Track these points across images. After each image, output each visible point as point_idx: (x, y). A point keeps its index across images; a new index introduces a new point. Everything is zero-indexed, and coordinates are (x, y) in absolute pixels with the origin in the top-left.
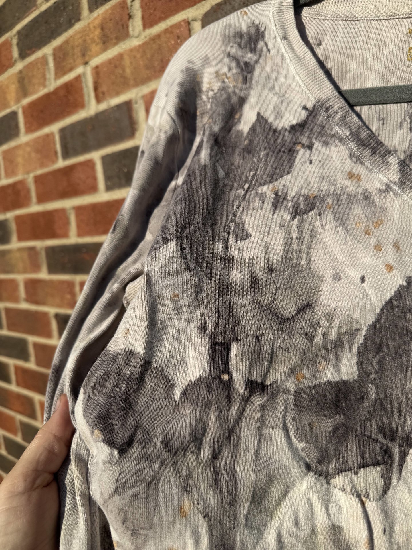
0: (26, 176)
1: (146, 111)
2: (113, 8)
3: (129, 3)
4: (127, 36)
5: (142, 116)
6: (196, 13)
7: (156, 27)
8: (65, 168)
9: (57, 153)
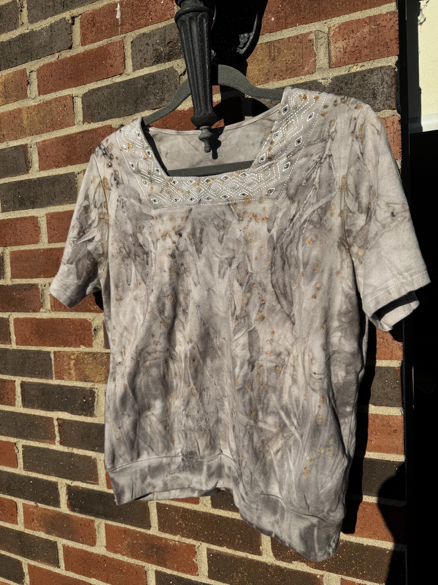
1: (39, 154)
2: (15, 73)
3: (28, 72)
4: (25, 96)
5: (35, 158)
6: (78, 91)
7: (48, 95)
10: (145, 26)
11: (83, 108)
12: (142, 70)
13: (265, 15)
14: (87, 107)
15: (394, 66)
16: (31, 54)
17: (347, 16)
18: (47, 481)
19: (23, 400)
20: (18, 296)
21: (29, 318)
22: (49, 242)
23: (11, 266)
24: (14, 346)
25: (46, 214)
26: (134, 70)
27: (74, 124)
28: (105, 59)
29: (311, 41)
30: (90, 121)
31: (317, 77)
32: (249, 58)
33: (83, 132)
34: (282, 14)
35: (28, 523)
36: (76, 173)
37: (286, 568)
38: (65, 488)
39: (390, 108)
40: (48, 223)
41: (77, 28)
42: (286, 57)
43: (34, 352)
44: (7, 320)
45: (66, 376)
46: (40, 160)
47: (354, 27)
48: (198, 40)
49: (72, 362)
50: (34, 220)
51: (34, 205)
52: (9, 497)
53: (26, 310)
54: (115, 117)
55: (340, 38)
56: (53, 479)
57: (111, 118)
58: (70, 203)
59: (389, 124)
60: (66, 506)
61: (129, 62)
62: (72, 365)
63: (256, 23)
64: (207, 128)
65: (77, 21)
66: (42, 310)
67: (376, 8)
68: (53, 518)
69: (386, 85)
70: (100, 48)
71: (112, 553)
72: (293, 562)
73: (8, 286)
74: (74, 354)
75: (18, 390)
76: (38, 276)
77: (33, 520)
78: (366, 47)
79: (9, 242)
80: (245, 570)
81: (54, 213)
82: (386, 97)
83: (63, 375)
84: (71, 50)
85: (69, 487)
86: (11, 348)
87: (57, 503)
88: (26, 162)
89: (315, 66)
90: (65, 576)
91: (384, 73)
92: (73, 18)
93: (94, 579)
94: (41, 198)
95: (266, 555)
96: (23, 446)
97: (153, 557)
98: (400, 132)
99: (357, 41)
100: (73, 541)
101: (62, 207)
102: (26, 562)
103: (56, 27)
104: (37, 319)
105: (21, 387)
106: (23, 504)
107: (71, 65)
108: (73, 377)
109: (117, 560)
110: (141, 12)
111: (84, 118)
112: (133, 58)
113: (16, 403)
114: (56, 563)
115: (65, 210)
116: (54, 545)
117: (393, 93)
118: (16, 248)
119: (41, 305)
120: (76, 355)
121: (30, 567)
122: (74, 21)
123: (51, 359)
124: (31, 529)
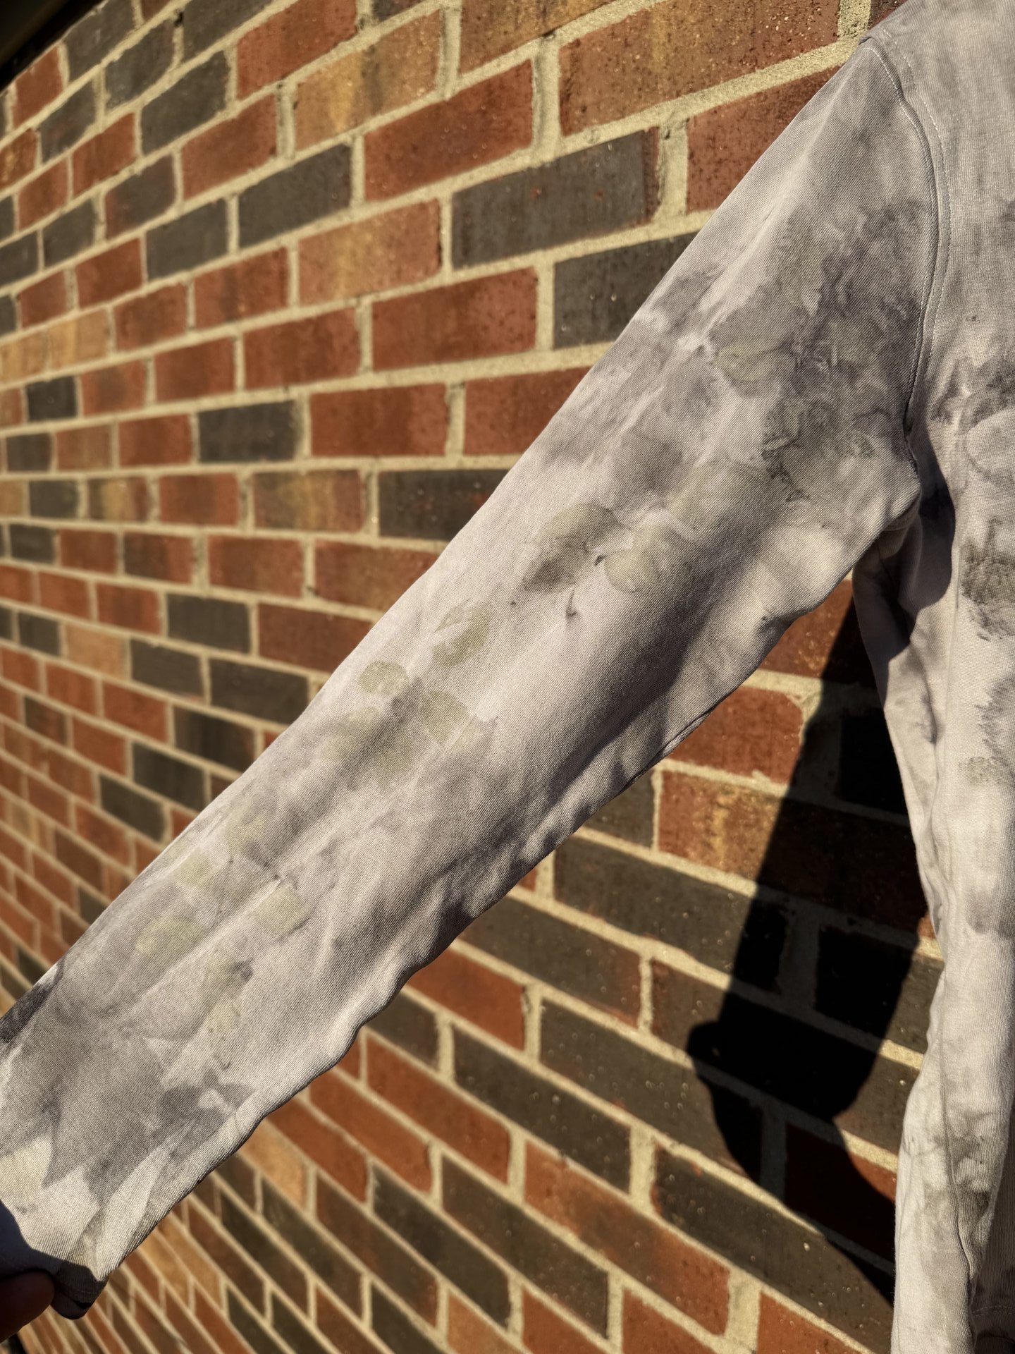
0: (353, 302)
1: (691, 156)
5: (675, 171)
8: (457, 287)
9: (439, 248)
18: (600, 1115)
19: (559, 882)
27: (834, 37)
35: (535, 1192)
38: (652, 1151)
45: (695, 849)
46: (692, 177)
52: (491, 1112)
56: (620, 1116)
60: (648, 1198)
62: (718, 822)
68: (606, 1211)
74: (727, 793)
77: (550, 1192)
83: (685, 844)
85: (662, 1153)
87: (620, 1179)
88: (646, 187)
100: (656, 1293)
102: (518, 1283)
106: (528, 1144)
108: (717, 859)
111: (876, 7)
113: (539, 884)
114: (600, 1326)
116: (599, 1281)
120: (735, 797)
121: (528, 1297)
123: (651, 791)
124: (543, 1210)
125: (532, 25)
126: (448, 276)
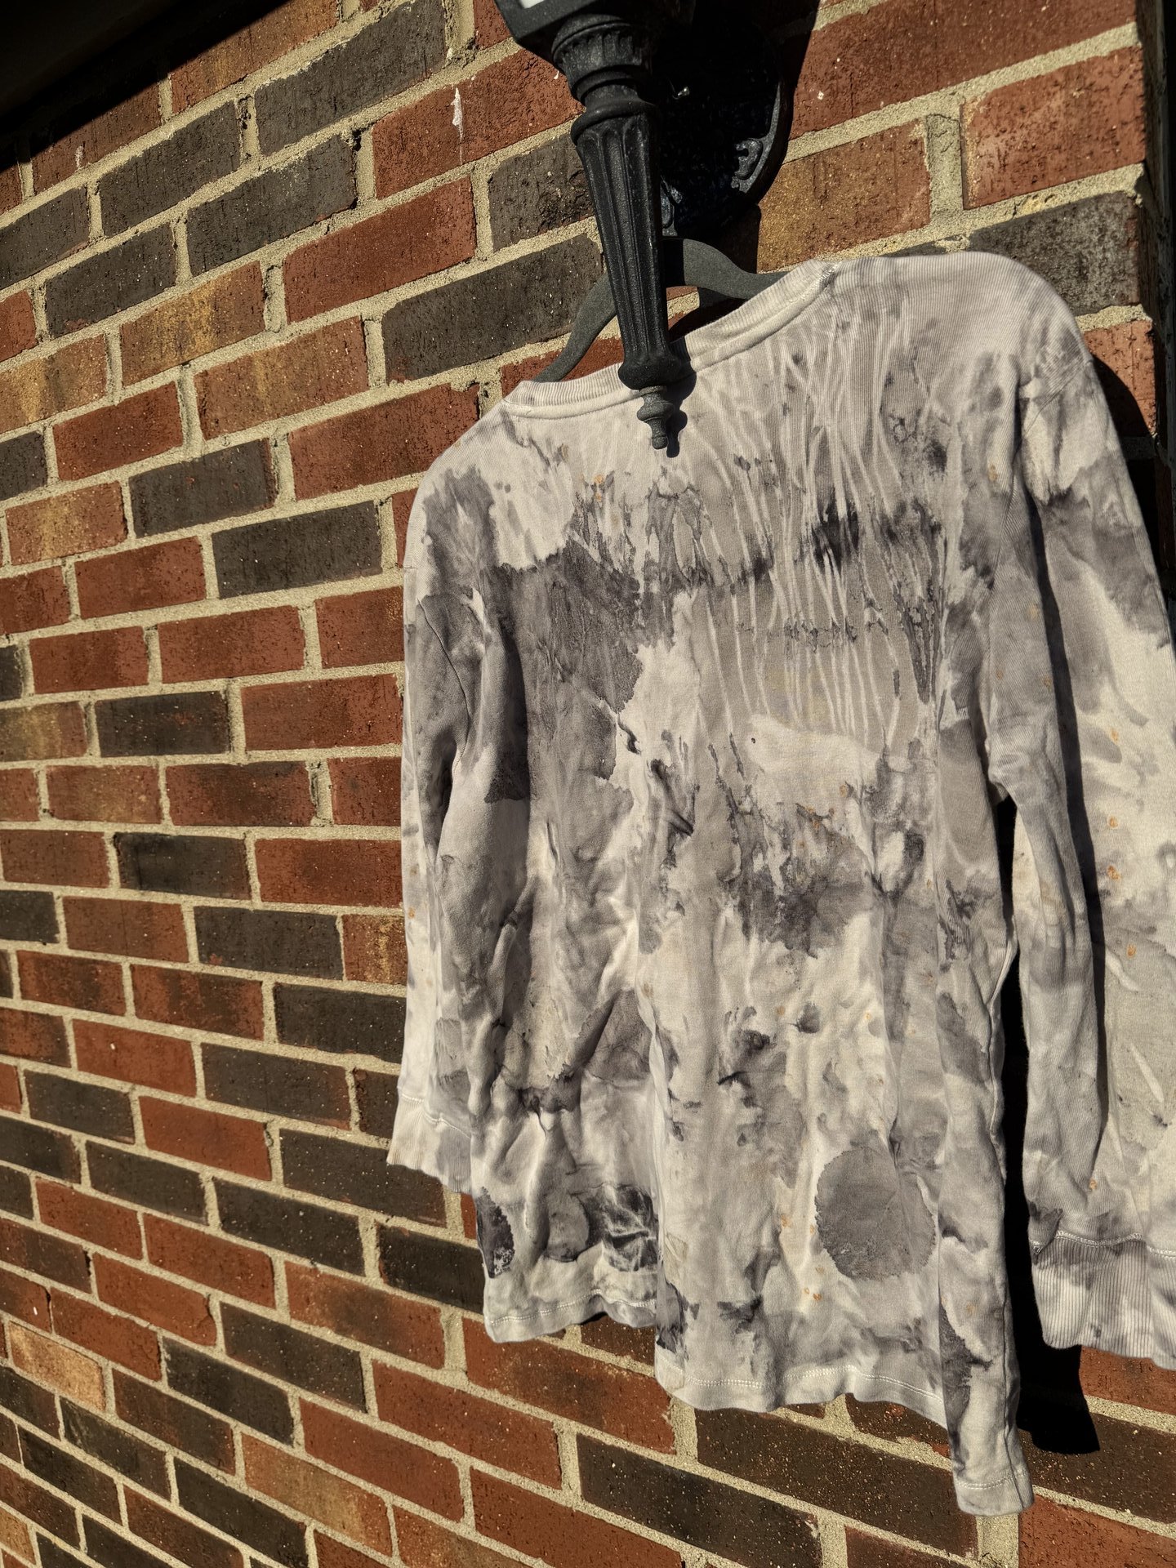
0: (59, 562)
1: (293, 460)
2: (236, 274)
3: (263, 271)
4: (260, 327)
5: (285, 469)
6: (373, 308)
7: (309, 320)
8: (141, 550)
9: (125, 520)
10: (520, 138)
11: (385, 348)
12: (514, 247)
13: (801, 87)
14: (393, 344)
15: (1132, 192)
16: (270, 228)
17: (1008, 70)
18: (334, 1213)
19: (280, 1026)
20: (262, 789)
21: (288, 840)
22: (325, 666)
23: (245, 721)
24: (256, 903)
25: (316, 602)
26: (497, 248)
27: (368, 387)
28: (432, 226)
29: (915, 143)
30: (401, 376)
31: (932, 234)
32: (765, 199)
33: (388, 404)
34: (844, 81)
35: (297, 1305)
36: (376, 502)
37: (882, 1453)
38: (374, 1231)
39: (1124, 301)
40: (321, 622)
41: (366, 158)
42: (856, 189)
43: (301, 917)
44: (240, 845)
45: (370, 971)
46: (296, 475)
47: (1026, 97)
48: (626, 183)
49: (383, 940)
50: (290, 613)
51: (288, 579)
52: (255, 1246)
53: (281, 822)
54: (458, 365)
55: (990, 130)
56: (348, 1209)
57: (448, 367)
58: (366, 575)
59: (1122, 343)
60: (377, 1272)
61: (485, 230)
62: (382, 947)
63: (776, 111)
64: (658, 392)
65: (367, 139)
66: (314, 821)
67: (1082, 44)
68: (351, 1298)
69: (1111, 244)
70: (419, 201)
71: (479, 1388)
72: (899, 1439)
73: (239, 769)
74: (385, 923)
75: (269, 1003)
76: (303, 744)
77: (308, 1301)
78: (1058, 148)
79: (238, 667)
80: (783, 1449)
81: (332, 598)
82: (1114, 274)
83: (364, 971)
84: (356, 211)
85: (381, 1229)
86: (251, 908)
87: (357, 1266)
88: (267, 481)
89: (929, 207)
90: (379, 1433)
91: (1108, 212)
92: (357, 134)
93: (442, 1444)
94: (302, 563)
95: (833, 1418)
96: (282, 1132)
97: (571, 1402)
98: (1151, 362)
99: (1034, 135)
100: (395, 1352)
101: (349, 583)
102: (296, 1396)
103: (321, 158)
104: (304, 841)
105: (275, 998)
106: (287, 1263)
107: (356, 246)
108: (385, 977)
109: (491, 1403)
110: (508, 106)
111: (388, 370)
112: (493, 219)
113: (266, 1033)
114: (360, 1403)
115: (356, 590)
116: (353, 1359)
117: (1130, 264)
118: (253, 681)
119: (313, 811)
120: (389, 926)
121: (305, 1407)
122: (359, 141)
123: (337, 934)
124: (305, 1320)
125: (172, 356)
126: (133, 542)
